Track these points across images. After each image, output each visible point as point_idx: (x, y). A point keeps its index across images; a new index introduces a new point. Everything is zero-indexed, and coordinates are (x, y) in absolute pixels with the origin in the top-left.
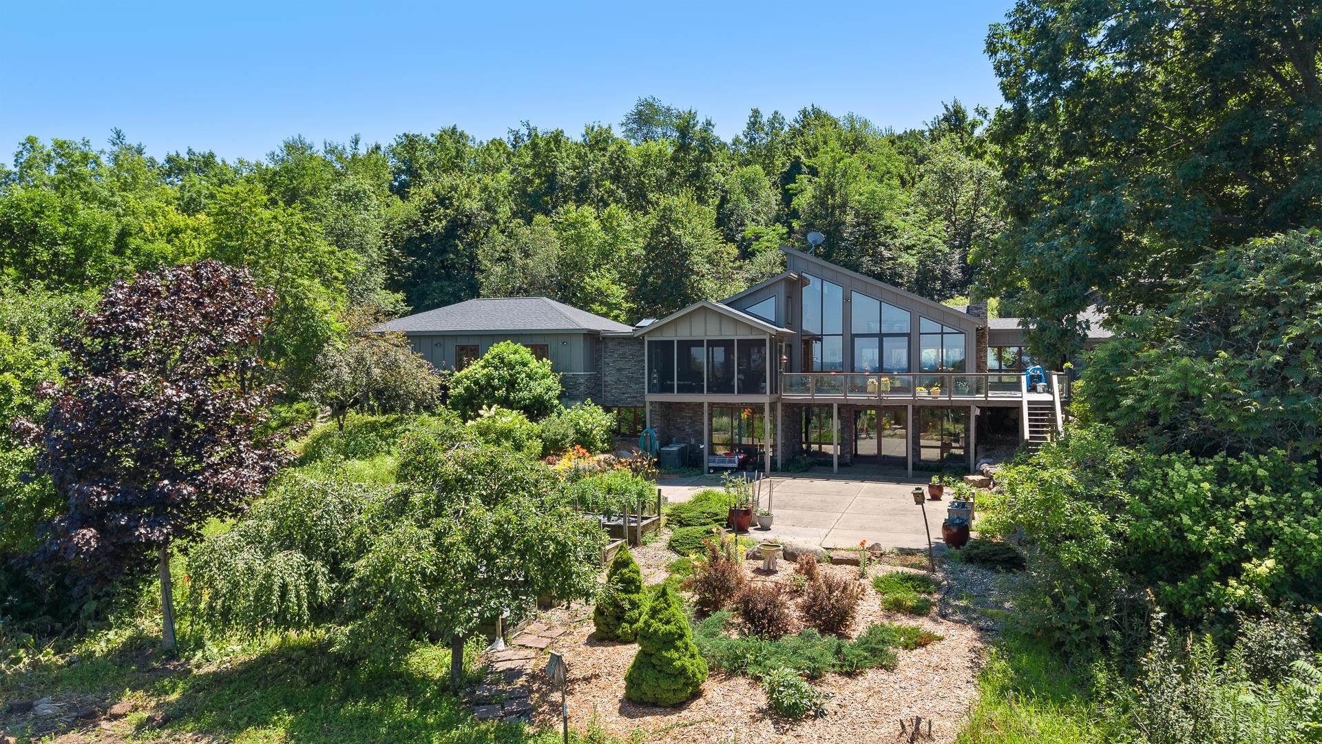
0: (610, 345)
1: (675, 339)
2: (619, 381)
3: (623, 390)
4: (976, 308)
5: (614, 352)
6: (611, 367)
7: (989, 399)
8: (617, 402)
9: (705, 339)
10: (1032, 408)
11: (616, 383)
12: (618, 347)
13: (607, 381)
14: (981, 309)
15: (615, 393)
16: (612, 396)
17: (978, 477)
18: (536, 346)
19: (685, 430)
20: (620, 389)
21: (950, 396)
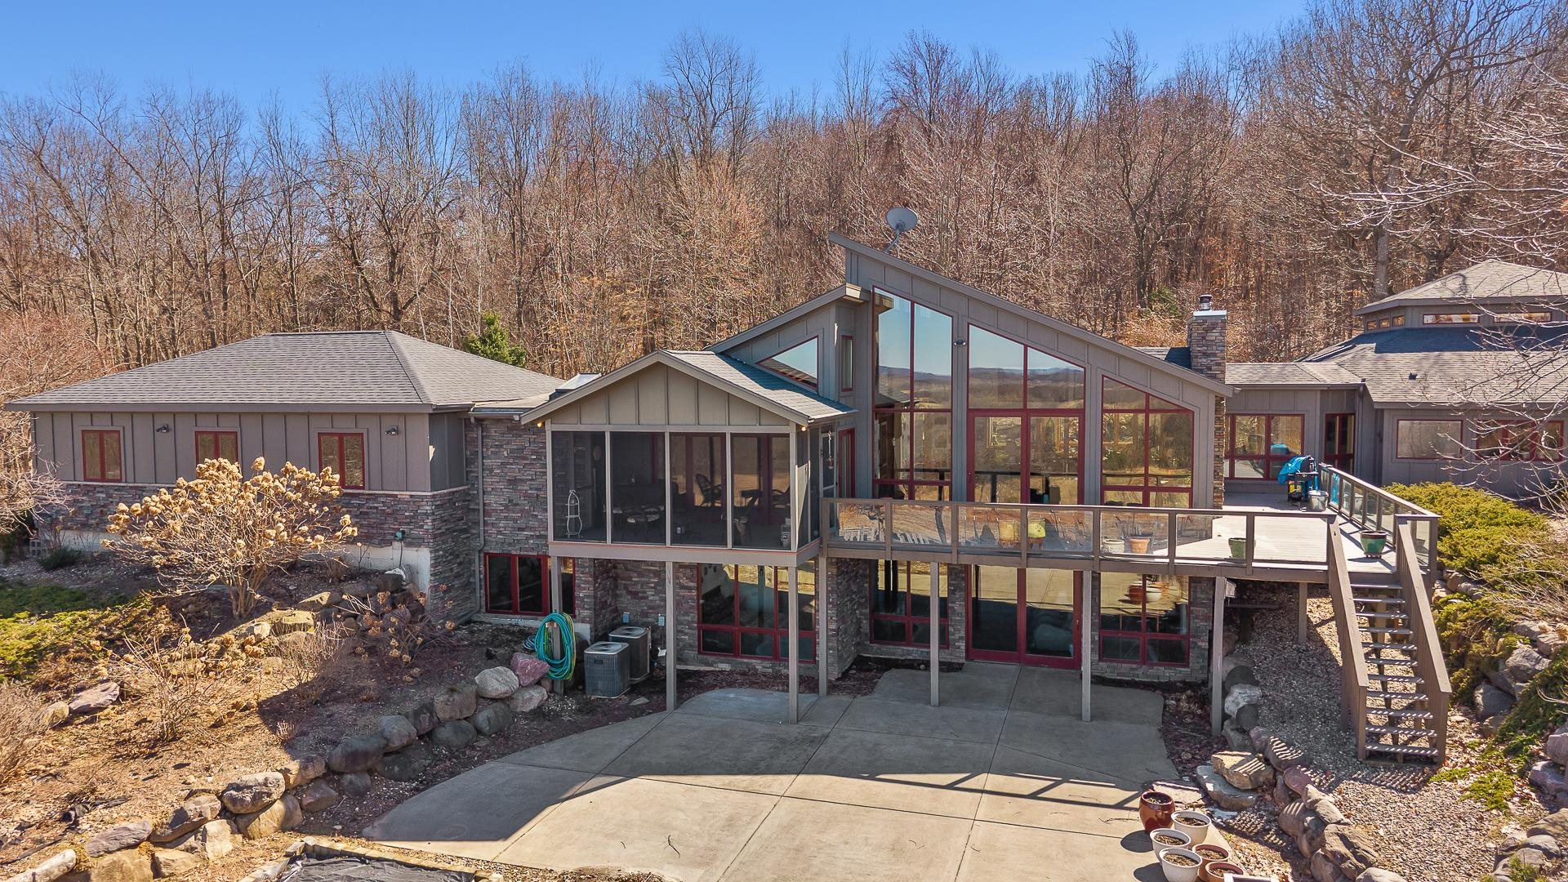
0: (494, 431)
1: (608, 430)
2: (511, 504)
3: (521, 523)
4: (1205, 355)
5: (502, 446)
6: (498, 474)
7: (1255, 564)
8: (510, 544)
9: (668, 430)
10: (1357, 592)
11: (506, 507)
12: (508, 437)
13: (489, 504)
14: (1215, 355)
15: (505, 528)
16: (500, 532)
17: (1248, 759)
18: (341, 436)
19: (647, 598)
20: (515, 520)
21: (1172, 555)
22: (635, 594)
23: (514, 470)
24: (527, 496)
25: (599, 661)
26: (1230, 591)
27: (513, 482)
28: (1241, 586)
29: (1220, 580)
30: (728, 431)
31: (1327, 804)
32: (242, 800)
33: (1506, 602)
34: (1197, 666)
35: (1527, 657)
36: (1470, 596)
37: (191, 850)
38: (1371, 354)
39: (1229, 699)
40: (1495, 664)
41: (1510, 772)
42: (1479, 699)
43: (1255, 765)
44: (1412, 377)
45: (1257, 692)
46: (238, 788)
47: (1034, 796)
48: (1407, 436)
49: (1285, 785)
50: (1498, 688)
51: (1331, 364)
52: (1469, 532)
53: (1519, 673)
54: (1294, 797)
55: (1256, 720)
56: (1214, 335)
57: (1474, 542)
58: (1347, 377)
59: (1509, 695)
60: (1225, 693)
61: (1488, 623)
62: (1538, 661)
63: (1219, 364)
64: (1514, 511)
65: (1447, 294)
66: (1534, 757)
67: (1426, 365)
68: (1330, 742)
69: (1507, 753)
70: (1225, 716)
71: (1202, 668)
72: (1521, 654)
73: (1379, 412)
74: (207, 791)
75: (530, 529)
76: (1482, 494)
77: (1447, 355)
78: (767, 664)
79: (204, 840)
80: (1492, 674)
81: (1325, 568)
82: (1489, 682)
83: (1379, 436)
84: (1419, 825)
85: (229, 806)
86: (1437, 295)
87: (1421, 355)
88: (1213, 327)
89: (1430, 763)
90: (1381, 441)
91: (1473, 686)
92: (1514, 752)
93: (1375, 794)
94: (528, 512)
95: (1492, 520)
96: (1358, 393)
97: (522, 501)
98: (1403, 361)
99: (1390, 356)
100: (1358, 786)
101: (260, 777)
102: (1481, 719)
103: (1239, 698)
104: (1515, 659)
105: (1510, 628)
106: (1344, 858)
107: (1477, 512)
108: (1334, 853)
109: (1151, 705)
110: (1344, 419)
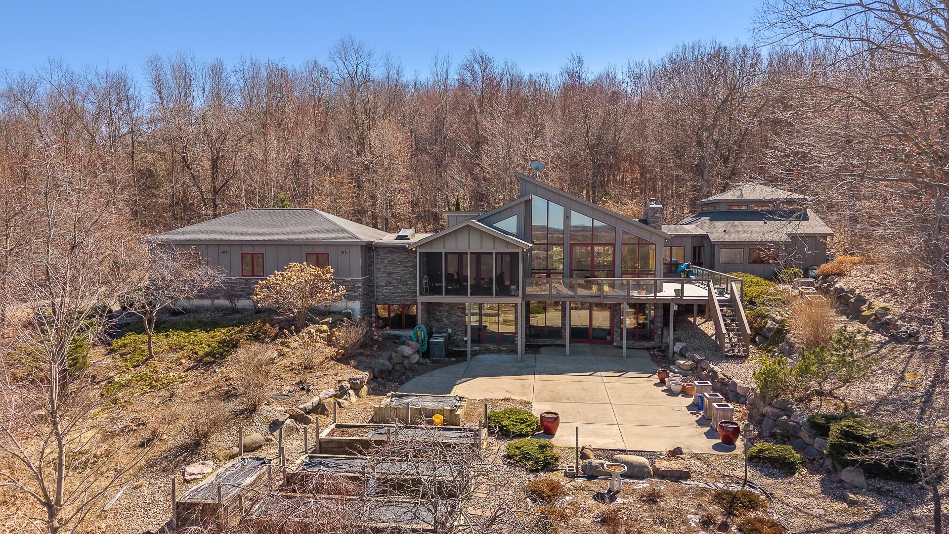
0: (381, 252)
1: (443, 251)
2: (388, 283)
4: (654, 222)
5: (384, 259)
6: (382, 271)
7: (684, 298)
8: (387, 300)
9: (469, 251)
10: (720, 306)
11: (386, 284)
12: (388, 255)
13: (378, 283)
14: (657, 222)
15: (385, 293)
16: (383, 295)
17: (687, 361)
18: (317, 254)
19: (443, 321)
20: (390, 290)
21: (655, 296)
22: (437, 320)
23: (390, 269)
24: (396, 280)
25: (437, 344)
26: (676, 308)
27: (389, 274)
28: (679, 305)
29: (672, 304)
30: (494, 251)
31: (716, 368)
32: (357, 383)
33: (763, 309)
34: (657, 341)
35: (772, 324)
36: (752, 309)
37: (346, 399)
38: (708, 222)
39: (675, 347)
40: (761, 328)
41: (768, 356)
42: (757, 340)
43: (690, 363)
44: (725, 231)
45: (685, 344)
46: (354, 379)
47: (619, 376)
48: (724, 255)
49: (701, 367)
50: (763, 336)
51: (693, 226)
52: (750, 289)
53: (770, 330)
54: (704, 370)
55: (687, 351)
56: (658, 214)
57: (752, 291)
58: (699, 231)
59: (766, 338)
60: (674, 345)
61: (758, 316)
62: (775, 325)
63: (659, 226)
64: (764, 281)
65: (735, 197)
66: (775, 352)
67: (729, 226)
68: (713, 354)
69: (767, 352)
70: (674, 353)
71: (659, 341)
72: (770, 323)
73: (713, 245)
74: (346, 380)
75: (398, 293)
76: (752, 276)
77: (736, 222)
78: (495, 346)
79: (350, 396)
80: (761, 332)
81: (707, 298)
82: (760, 335)
83: (713, 255)
84: (744, 370)
85: (352, 386)
86: (732, 198)
87: (727, 222)
88: (657, 211)
89: (746, 357)
90: (714, 257)
91: (755, 336)
92: (769, 352)
93: (730, 365)
94: (397, 286)
95: (757, 285)
96: (705, 237)
97: (394, 281)
98: (720, 225)
99: (716, 222)
100: (724, 364)
101: (361, 376)
102: (758, 346)
103: (678, 346)
104: (768, 325)
105: (766, 317)
106: (724, 379)
107: (752, 282)
108: (721, 378)
109: (645, 353)
110: (699, 248)
